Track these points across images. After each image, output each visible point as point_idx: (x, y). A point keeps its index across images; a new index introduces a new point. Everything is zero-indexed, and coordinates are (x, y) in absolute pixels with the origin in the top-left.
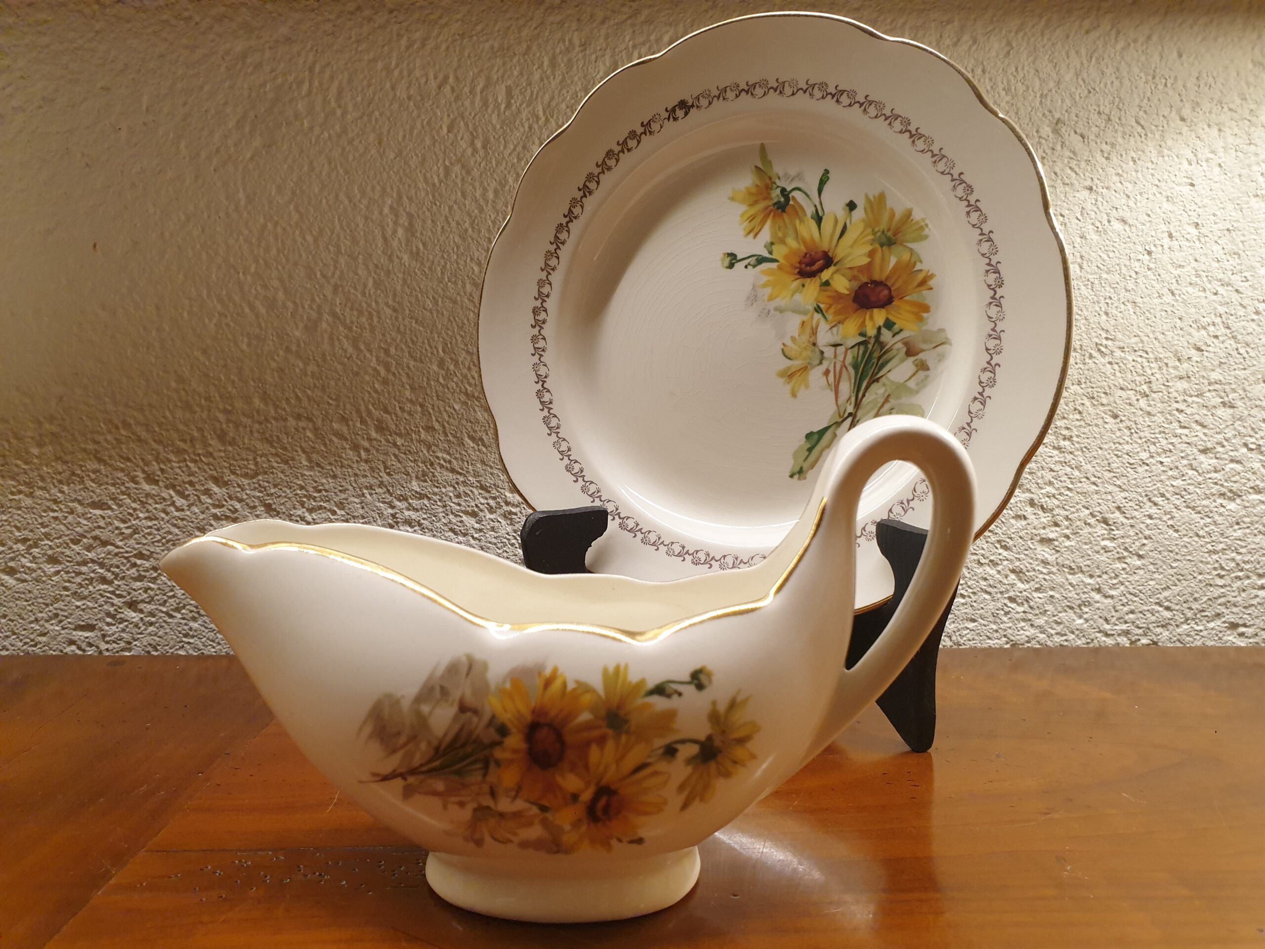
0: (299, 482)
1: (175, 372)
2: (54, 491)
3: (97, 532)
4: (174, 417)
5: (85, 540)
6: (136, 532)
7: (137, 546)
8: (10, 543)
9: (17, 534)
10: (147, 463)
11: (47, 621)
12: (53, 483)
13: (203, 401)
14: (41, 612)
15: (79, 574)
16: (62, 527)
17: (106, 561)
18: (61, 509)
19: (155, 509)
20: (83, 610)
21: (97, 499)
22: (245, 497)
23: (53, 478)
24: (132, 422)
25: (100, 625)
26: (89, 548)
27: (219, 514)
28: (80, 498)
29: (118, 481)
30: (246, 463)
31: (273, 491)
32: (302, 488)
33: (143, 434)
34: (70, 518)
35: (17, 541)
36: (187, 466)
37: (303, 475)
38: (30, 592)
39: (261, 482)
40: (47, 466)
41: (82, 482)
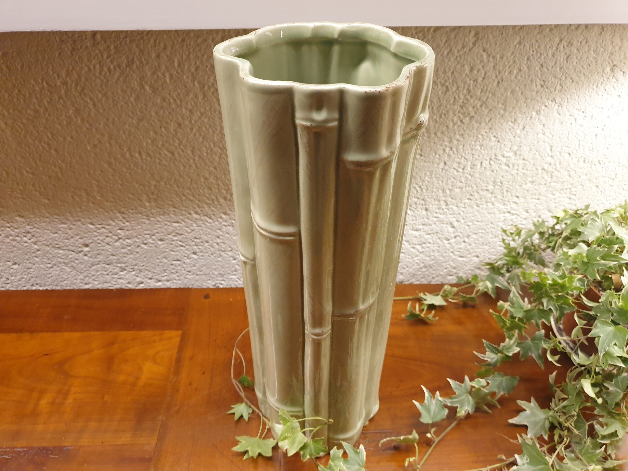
1: (203, 176)
2: (158, 218)
3: (177, 231)
4: (204, 192)
5: (172, 234)
6: (193, 230)
7: (194, 235)
8: (143, 235)
9: (145, 232)
10: (195, 208)
11: (162, 259)
13: (216, 186)
14: (159, 256)
15: (172, 244)
16: (163, 230)
17: (182, 240)
18: (161, 224)
19: (200, 223)
20: (175, 255)
21: (175, 221)
23: (157, 214)
24: (186, 194)
25: (183, 259)
26: (175, 236)
27: (226, 225)
28: (169, 220)
29: (183, 214)
33: (191, 198)
34: (166, 227)
35: (146, 234)
36: (211, 209)
38: (154, 250)
40: (154, 209)
41: (168, 214)
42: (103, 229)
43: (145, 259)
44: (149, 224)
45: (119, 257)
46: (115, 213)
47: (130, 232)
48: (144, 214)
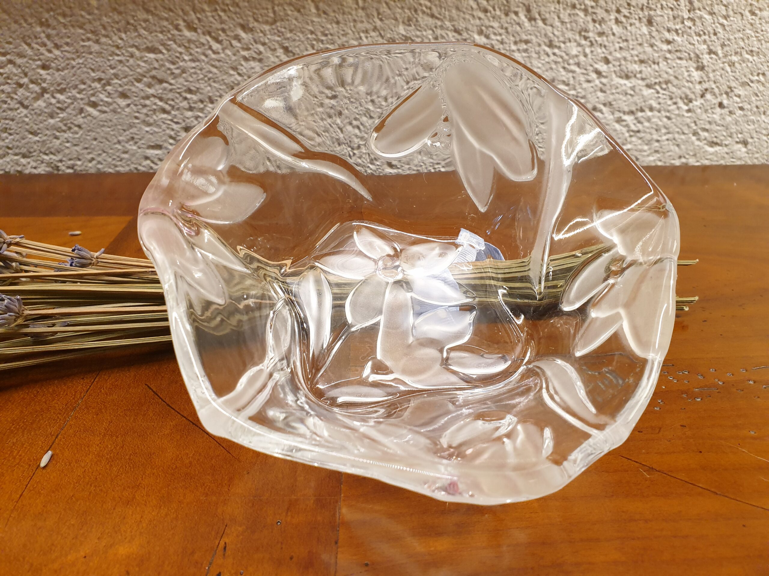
0: (310, 28)
2: (115, 38)
3: (154, 73)
5: (145, 79)
6: (184, 71)
7: (186, 83)
8: (89, 82)
9: (93, 74)
10: (185, 13)
11: (127, 142)
12: (113, 31)
14: (121, 136)
15: (145, 106)
16: (126, 69)
17: (164, 96)
18: (123, 54)
19: (197, 52)
20: (152, 134)
21: (150, 45)
22: (267, 41)
23: (112, 27)
25: (166, 145)
26: (150, 86)
27: (247, 56)
28: (136, 44)
29: (165, 29)
30: (266, 11)
31: (289, 35)
32: (312, 33)
34: (131, 61)
35: (94, 80)
36: (219, 15)
37: (312, 22)
38: (111, 121)
39: (279, 28)
40: (106, 16)
41: (136, 30)
42: (9, 66)
43: (95, 143)
44: (99, 53)
45: (45, 138)
46: (30, 24)
47: (62, 73)
48: (88, 27)
